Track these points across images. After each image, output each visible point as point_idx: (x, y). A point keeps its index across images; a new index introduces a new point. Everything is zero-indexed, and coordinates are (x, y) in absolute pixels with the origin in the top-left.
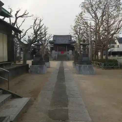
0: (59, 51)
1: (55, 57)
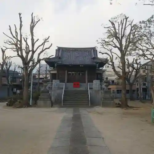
0: (68, 82)
1: (59, 95)
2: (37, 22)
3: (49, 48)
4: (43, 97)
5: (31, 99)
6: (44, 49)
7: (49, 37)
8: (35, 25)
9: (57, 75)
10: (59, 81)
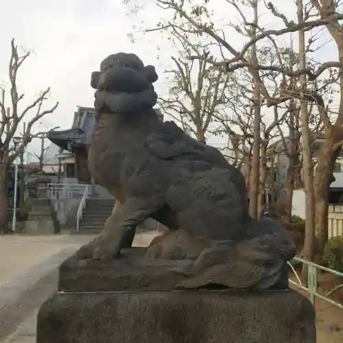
0: (96, 183)
2: (25, 57)
3: (51, 112)
4: (37, 213)
5: (14, 218)
6: (41, 112)
7: (49, 88)
8: (20, 63)
9: (76, 167)
10: (76, 180)
